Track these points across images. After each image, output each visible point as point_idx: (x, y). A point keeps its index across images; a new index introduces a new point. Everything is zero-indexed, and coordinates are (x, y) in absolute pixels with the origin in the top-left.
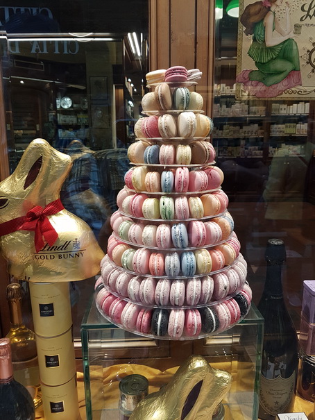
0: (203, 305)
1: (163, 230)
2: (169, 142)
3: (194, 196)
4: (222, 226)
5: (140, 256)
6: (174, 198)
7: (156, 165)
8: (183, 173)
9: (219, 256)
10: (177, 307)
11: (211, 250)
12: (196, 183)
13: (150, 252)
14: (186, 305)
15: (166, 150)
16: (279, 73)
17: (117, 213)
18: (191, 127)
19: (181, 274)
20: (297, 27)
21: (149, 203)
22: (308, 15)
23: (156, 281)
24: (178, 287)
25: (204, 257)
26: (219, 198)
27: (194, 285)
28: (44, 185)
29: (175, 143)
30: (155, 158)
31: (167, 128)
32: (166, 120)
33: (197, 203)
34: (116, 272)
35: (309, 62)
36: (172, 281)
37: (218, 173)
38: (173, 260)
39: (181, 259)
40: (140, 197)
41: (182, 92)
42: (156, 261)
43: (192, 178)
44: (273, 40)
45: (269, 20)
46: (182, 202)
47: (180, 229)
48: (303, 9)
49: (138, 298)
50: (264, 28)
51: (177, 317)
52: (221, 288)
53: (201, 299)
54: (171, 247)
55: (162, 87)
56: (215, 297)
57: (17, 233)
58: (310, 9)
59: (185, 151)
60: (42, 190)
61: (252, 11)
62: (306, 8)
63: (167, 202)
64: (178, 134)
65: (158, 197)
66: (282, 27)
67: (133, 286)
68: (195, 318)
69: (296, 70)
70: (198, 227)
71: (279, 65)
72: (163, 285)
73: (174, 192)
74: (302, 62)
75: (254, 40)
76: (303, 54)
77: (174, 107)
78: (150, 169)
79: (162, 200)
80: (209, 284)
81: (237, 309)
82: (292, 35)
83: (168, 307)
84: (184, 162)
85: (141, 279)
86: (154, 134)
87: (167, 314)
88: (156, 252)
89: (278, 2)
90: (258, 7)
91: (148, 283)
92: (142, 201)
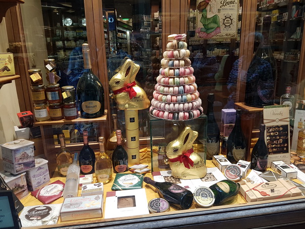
0: (188, 110)
1: (176, 89)
2: (177, 59)
3: (186, 77)
4: (194, 86)
5: (169, 97)
6: (179, 78)
7: (172, 67)
8: (182, 70)
9: (193, 96)
10: (181, 111)
11: (191, 94)
12: (186, 73)
13: (172, 96)
14: (184, 111)
15: (176, 62)
16: (212, 28)
17: (157, 85)
18: (184, 55)
19: (182, 102)
20: (219, 10)
21: (171, 80)
22: (223, 5)
23: (174, 104)
24: (181, 105)
25: (189, 96)
26: (193, 78)
27: (186, 105)
28: (131, 76)
29: (179, 60)
30: (173, 65)
31: (177, 55)
32: (176, 52)
33: (187, 79)
34: (160, 103)
35: (224, 24)
36: (179, 104)
37: (192, 69)
38: (179, 97)
39: (182, 97)
40: (168, 78)
41: (181, 43)
42: (174, 98)
43: (185, 71)
44: (210, 15)
45: (208, 8)
46: (182, 79)
47: (181, 88)
48: (221, 3)
49: (169, 110)
50: (206, 11)
51: (181, 114)
52: (194, 105)
53: (188, 108)
54: (179, 93)
55: (175, 42)
56: (192, 108)
57: (123, 93)
58: (224, 3)
59: (182, 62)
60: (130, 78)
61: (202, 4)
62: (222, 3)
63: (177, 79)
64: (180, 57)
65: (174, 78)
66: (213, 10)
67: (167, 106)
68: (187, 114)
69: (219, 27)
70: (187, 87)
71: (212, 25)
72: (177, 105)
73: (179, 76)
74: (221, 24)
75: (202, 15)
76: (221, 20)
77: (178, 48)
78: (170, 69)
79: (175, 79)
80: (191, 104)
81: (199, 112)
82: (217, 13)
83: (178, 111)
84: (182, 66)
85: (169, 104)
86: (172, 57)
87: (178, 113)
88: (174, 95)
89: (212, 1)
90: (204, 3)
91: (172, 105)
92: (169, 79)
